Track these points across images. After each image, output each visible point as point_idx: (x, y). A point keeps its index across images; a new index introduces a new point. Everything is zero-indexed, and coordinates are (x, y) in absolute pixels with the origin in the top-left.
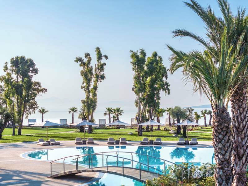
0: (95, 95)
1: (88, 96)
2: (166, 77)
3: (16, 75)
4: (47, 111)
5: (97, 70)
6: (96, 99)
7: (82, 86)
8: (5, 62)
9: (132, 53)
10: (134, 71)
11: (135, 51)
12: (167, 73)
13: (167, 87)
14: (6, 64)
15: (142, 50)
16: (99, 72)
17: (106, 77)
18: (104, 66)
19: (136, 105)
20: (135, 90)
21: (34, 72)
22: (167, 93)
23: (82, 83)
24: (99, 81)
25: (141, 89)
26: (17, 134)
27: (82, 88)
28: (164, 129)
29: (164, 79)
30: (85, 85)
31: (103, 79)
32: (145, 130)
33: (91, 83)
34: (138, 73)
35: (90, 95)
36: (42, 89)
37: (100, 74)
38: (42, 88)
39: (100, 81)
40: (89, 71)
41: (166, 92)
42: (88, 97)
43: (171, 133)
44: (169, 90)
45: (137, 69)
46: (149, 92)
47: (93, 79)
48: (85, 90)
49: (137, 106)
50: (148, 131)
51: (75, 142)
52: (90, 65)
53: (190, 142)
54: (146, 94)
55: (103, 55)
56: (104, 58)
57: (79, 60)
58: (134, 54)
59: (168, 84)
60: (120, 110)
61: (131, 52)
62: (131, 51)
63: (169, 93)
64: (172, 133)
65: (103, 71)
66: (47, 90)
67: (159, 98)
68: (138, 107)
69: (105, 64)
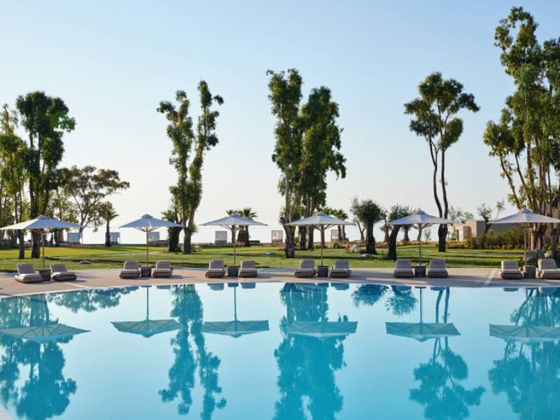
0: (197, 176)
1: (183, 178)
2: (338, 146)
3: (29, 133)
4: (117, 215)
5: (203, 127)
6: (200, 185)
7: (170, 159)
8: (3, 104)
9: (272, 76)
10: (277, 115)
11: (277, 72)
12: (339, 138)
13: (340, 164)
14: (5, 107)
15: (293, 70)
16: (206, 131)
17: (219, 140)
18: (215, 118)
19: (281, 191)
20: (277, 159)
21: (67, 126)
22: (340, 175)
23: (171, 153)
24: (205, 148)
25: (291, 154)
26: (30, 256)
27: (171, 162)
28: (334, 245)
29: (334, 148)
30: (177, 156)
31: (214, 145)
32: (297, 248)
33: (188, 154)
34: (285, 121)
35: (186, 177)
36: (122, 183)
37: (207, 135)
38: (121, 181)
39: (208, 149)
40: (183, 127)
41: (338, 174)
42: (183, 180)
43: (353, 252)
44: (343, 169)
45: (283, 111)
46: (310, 161)
47: (194, 146)
48: (177, 167)
49: (283, 194)
50: (303, 249)
51: (120, 273)
52: (188, 116)
53: (427, 270)
54: (301, 166)
55: (212, 97)
56: (215, 104)
57: (165, 107)
58: (276, 79)
59: (342, 157)
60: (251, 212)
61: (269, 74)
62: (268, 71)
63: (344, 176)
64: (356, 251)
65: (214, 129)
66: (130, 185)
67: (324, 186)
68: (285, 196)
69: (217, 114)
